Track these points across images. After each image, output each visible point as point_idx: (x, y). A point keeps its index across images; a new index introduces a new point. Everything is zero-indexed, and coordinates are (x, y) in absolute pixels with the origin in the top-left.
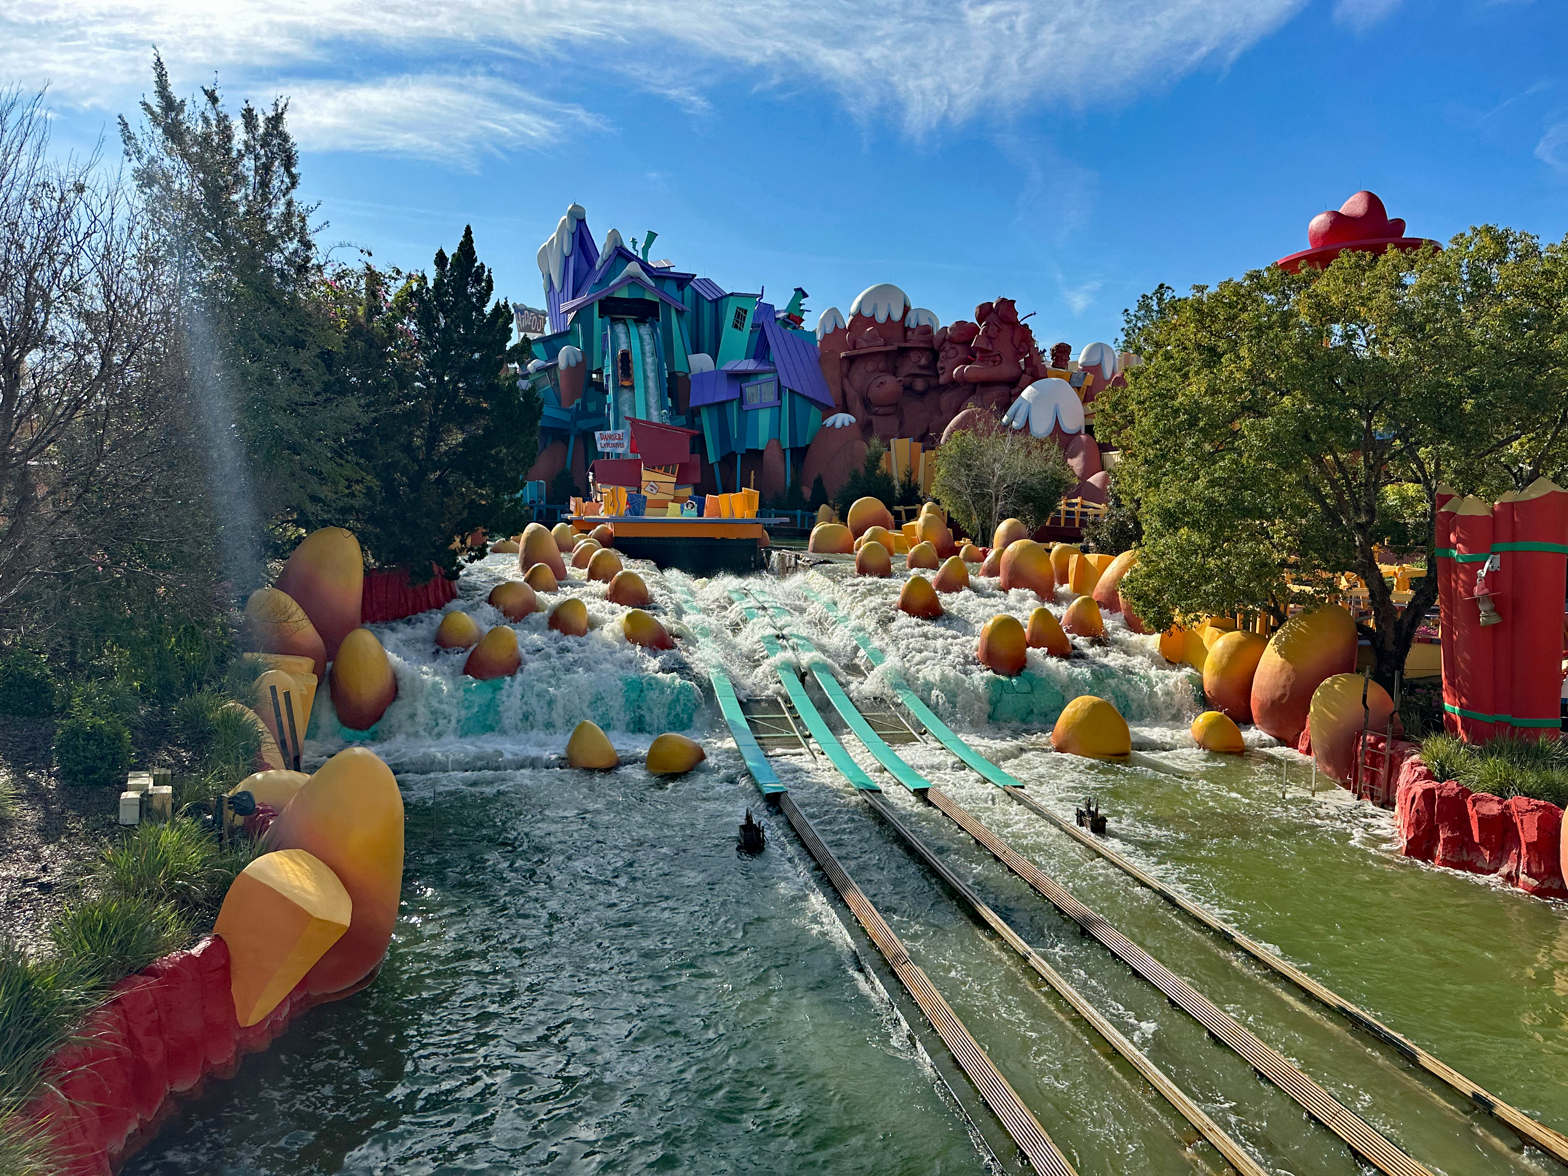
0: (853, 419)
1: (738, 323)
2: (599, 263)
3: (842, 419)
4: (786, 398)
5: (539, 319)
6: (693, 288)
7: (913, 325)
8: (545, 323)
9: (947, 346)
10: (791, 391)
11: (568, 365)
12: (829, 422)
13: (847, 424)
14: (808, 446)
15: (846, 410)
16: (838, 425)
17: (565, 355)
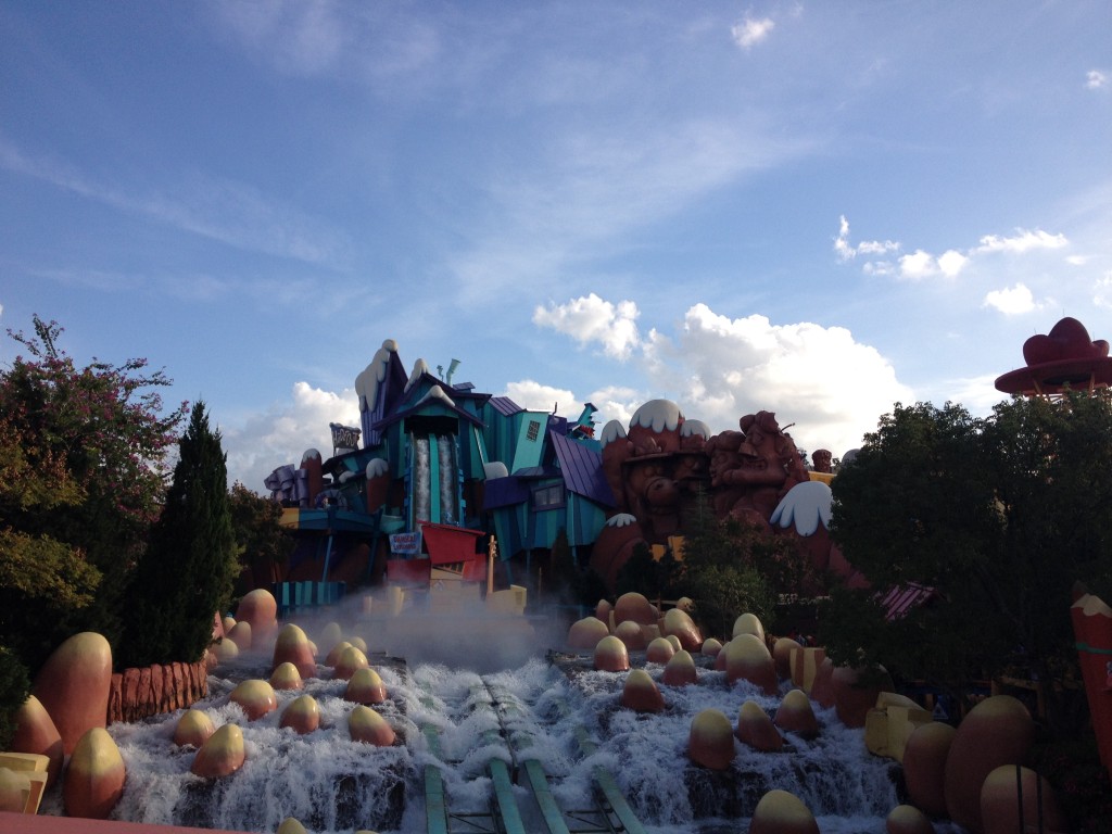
0: (633, 519)
1: (532, 435)
2: (407, 386)
3: (624, 519)
4: (571, 501)
5: (353, 435)
6: (492, 406)
7: (687, 434)
8: (358, 438)
9: (717, 452)
10: (576, 494)
11: (376, 474)
12: (612, 521)
13: (628, 523)
14: (593, 544)
15: (628, 511)
16: (620, 524)
17: (374, 466)
